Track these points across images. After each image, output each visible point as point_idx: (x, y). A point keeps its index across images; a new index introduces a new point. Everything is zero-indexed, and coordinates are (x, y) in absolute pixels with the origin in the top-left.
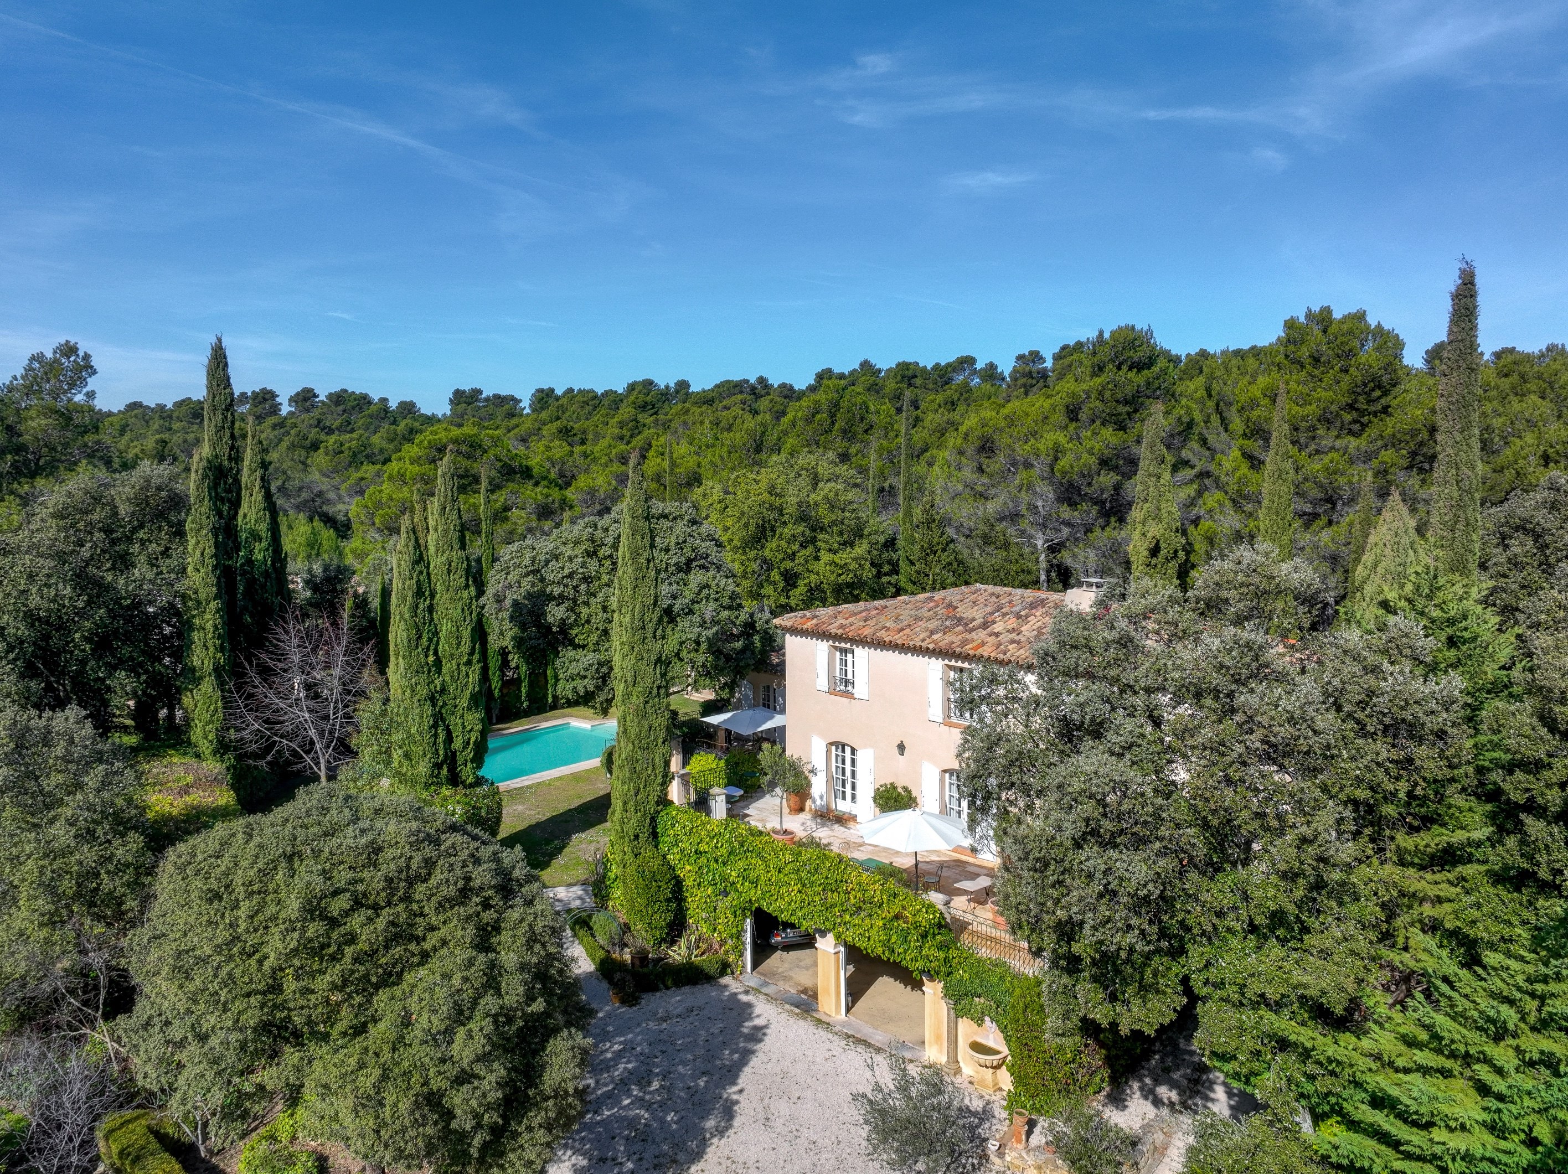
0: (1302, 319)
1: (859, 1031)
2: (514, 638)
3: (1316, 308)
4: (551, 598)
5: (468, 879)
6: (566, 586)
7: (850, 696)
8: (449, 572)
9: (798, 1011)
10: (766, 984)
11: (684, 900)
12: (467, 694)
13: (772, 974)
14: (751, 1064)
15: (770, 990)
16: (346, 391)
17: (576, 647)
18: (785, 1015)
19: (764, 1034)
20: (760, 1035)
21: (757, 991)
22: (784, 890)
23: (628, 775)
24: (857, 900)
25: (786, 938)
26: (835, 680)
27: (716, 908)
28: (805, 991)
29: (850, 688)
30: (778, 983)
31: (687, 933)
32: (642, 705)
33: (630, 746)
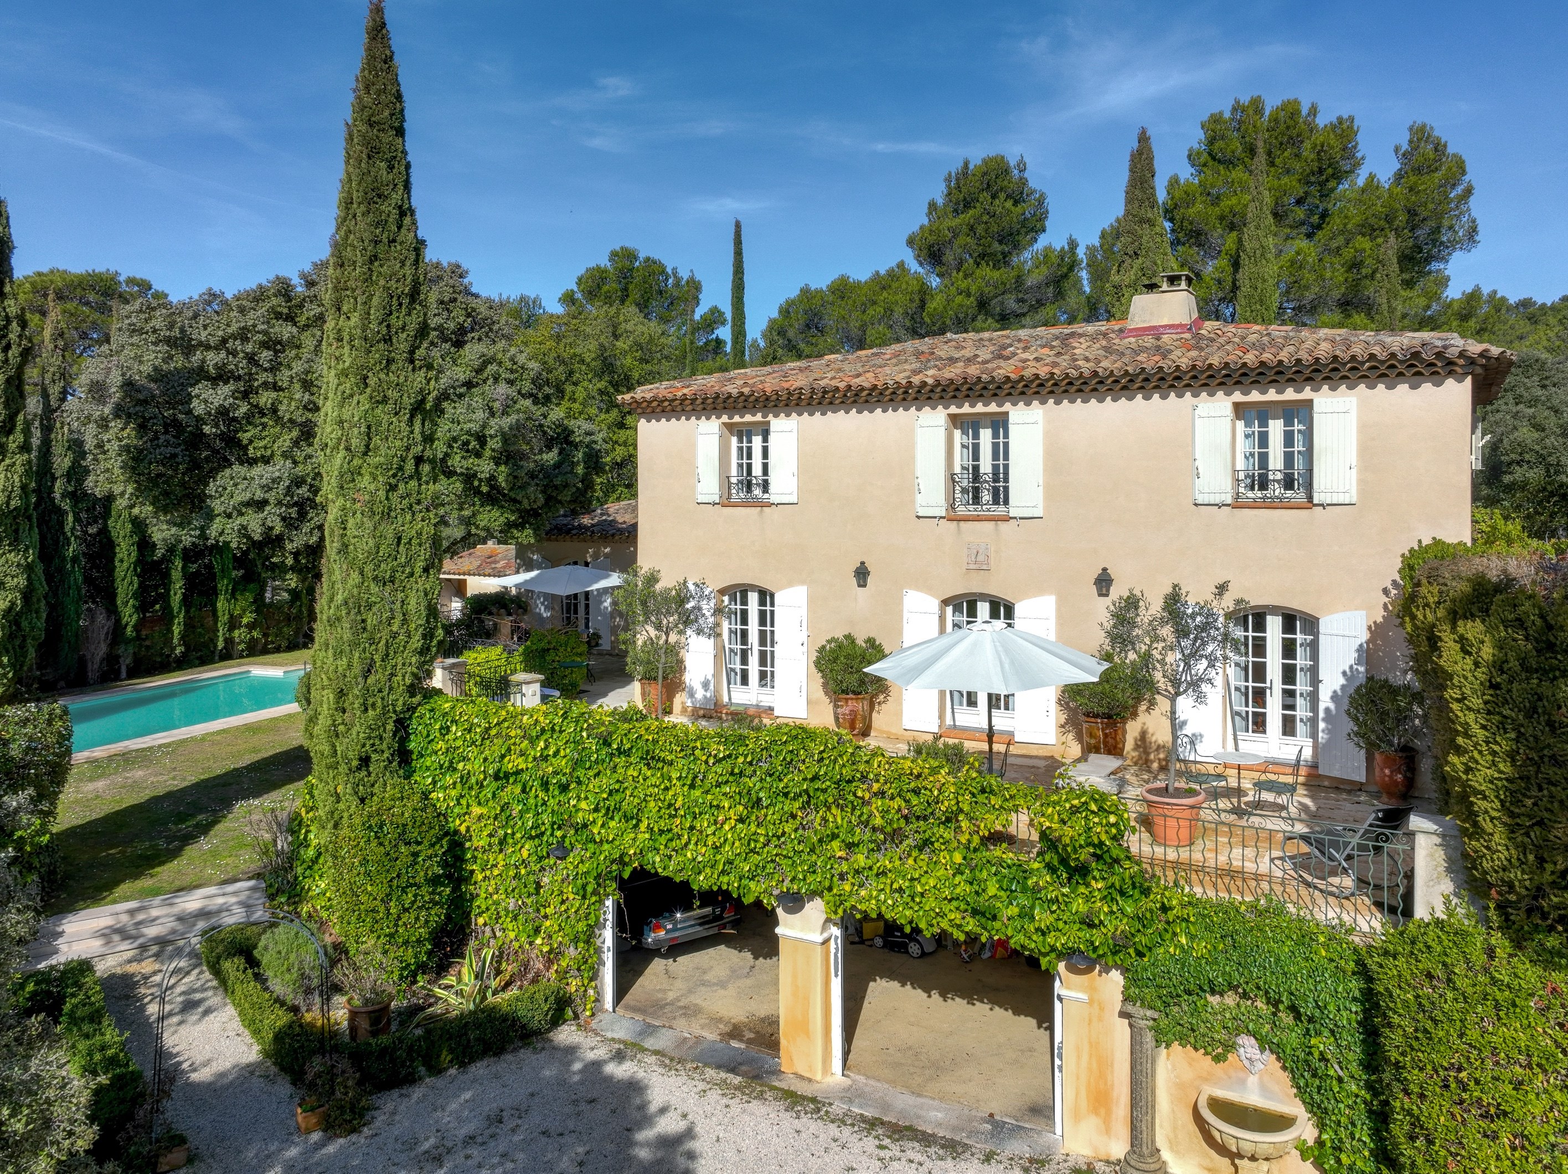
1: (886, 1107)
7: (763, 504)
9: (737, 1080)
10: (649, 1030)
11: (467, 878)
13: (654, 1007)
15: (662, 1041)
17: (246, 461)
19: (692, 1156)
20: (681, 1160)
21: (640, 1049)
22: (703, 823)
23: (347, 635)
24: (892, 815)
25: (675, 929)
26: (729, 483)
27: (538, 886)
28: (735, 1032)
29: (757, 492)
30: (675, 1024)
31: (473, 944)
32: (382, 494)
33: (355, 577)
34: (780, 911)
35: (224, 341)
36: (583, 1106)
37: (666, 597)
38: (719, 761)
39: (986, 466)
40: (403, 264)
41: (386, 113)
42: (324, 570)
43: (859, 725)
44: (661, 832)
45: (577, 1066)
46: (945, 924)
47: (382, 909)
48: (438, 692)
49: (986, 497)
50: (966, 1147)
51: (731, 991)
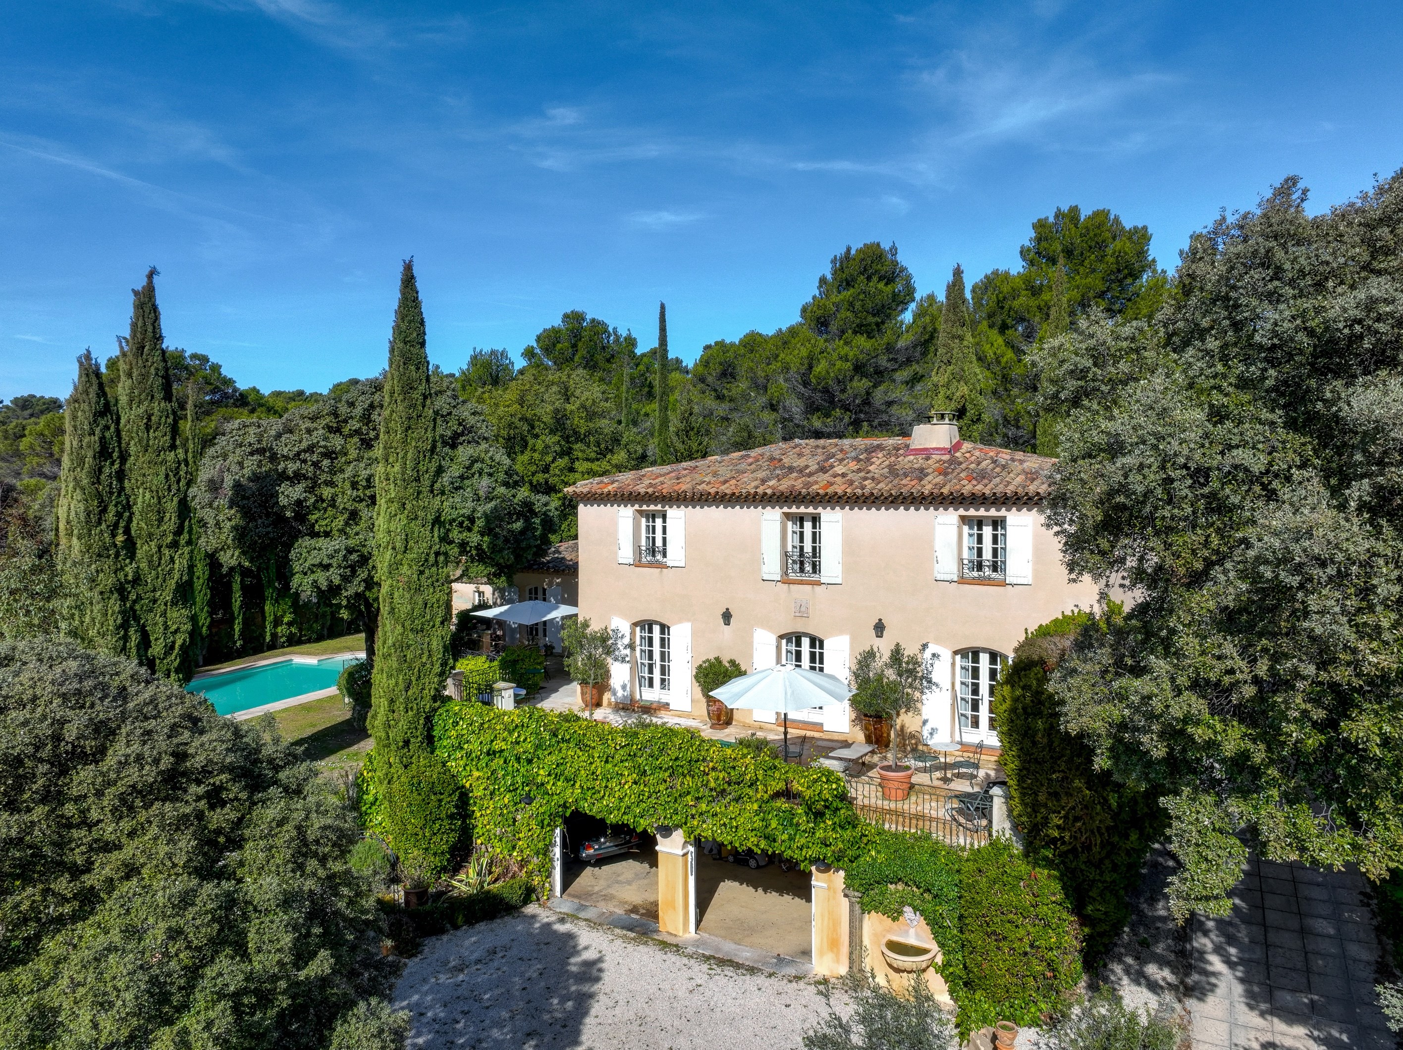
0: (1051, 220)
1: (718, 949)
2: (235, 528)
3: (1065, 208)
4: (283, 476)
5: (180, 756)
6: (304, 461)
7: (663, 566)
8: (148, 427)
9: (633, 935)
10: (582, 908)
11: (471, 815)
12: (172, 584)
13: (587, 895)
14: (593, 1012)
15: (590, 913)
16: (34, 396)
17: (314, 535)
18: (619, 942)
19: (601, 970)
20: (594, 972)
21: (574, 917)
22: (613, 784)
23: (395, 665)
24: (720, 781)
25: (599, 849)
26: (640, 550)
27: (515, 821)
28: (634, 910)
29: (659, 557)
30: (598, 904)
31: (475, 856)
32: (415, 576)
33: (399, 629)
34: (658, 836)
35: (298, 454)
36: (542, 946)
37: (594, 638)
38: (622, 747)
39: (808, 548)
40: (426, 430)
41: (415, 335)
42: (380, 624)
43: (723, 718)
44: (588, 789)
45: (537, 925)
46: (749, 845)
47: (421, 833)
48: (450, 698)
49: (808, 568)
50: (760, 970)
51: (634, 886)
